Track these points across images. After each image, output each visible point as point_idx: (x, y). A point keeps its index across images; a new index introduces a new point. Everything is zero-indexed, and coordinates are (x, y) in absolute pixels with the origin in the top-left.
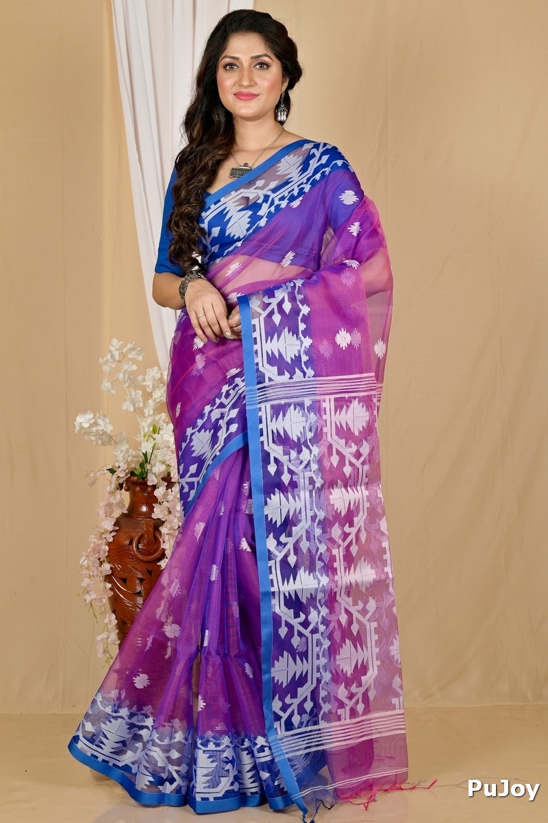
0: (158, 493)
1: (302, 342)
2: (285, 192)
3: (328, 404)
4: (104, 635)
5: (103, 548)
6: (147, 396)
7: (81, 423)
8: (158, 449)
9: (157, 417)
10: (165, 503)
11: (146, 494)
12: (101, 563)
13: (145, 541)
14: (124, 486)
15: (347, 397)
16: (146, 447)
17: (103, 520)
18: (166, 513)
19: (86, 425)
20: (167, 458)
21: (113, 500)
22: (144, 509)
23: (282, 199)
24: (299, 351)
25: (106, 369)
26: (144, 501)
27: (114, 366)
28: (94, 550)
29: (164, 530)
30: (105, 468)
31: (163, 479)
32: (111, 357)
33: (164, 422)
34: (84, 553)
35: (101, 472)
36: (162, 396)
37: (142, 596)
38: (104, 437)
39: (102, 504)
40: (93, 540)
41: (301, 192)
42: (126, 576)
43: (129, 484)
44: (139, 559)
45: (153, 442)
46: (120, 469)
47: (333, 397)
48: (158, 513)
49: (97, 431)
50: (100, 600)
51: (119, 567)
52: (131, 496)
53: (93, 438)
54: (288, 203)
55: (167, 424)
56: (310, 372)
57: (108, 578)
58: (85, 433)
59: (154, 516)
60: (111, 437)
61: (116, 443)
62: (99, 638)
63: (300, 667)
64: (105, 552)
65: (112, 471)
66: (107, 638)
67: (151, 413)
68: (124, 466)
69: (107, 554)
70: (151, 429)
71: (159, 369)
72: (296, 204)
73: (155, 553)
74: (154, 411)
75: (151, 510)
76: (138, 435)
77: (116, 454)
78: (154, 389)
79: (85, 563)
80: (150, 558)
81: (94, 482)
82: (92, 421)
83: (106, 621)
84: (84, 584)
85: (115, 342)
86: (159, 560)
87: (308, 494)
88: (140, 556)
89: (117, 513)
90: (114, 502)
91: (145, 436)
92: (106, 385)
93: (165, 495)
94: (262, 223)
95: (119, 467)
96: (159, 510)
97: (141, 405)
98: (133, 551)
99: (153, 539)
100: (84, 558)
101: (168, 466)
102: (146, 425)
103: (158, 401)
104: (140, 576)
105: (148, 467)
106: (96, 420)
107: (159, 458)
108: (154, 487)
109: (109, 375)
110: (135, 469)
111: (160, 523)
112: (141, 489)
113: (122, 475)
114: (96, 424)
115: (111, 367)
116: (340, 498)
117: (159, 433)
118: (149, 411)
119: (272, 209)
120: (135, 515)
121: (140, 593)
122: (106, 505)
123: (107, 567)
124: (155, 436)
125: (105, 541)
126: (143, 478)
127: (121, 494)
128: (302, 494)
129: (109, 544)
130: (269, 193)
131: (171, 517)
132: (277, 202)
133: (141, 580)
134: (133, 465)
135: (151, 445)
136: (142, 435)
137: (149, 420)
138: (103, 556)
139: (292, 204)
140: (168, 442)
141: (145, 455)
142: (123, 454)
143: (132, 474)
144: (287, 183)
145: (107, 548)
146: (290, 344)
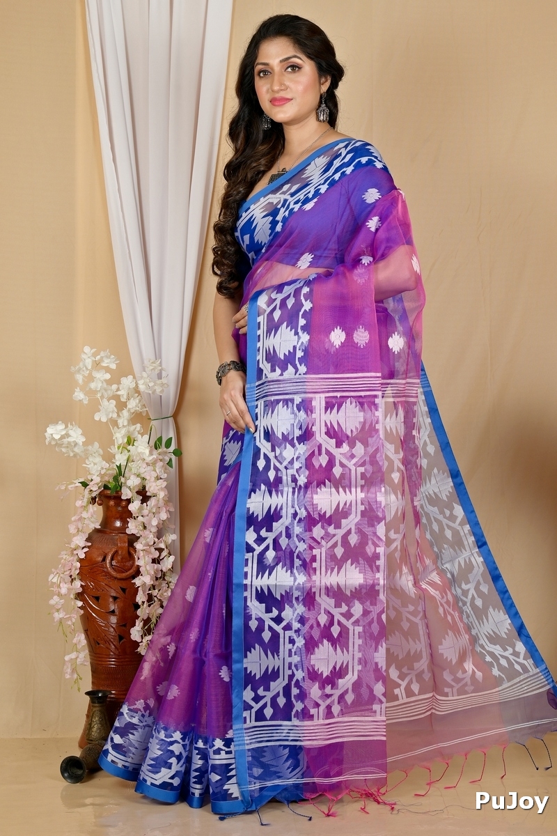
0: (133, 507)
1: (299, 338)
3: (319, 402)
4: (73, 656)
5: (74, 564)
6: (121, 406)
7: (52, 435)
8: (133, 461)
9: (132, 428)
10: (140, 518)
11: (120, 509)
12: (72, 581)
13: (119, 558)
14: (97, 499)
15: (339, 396)
16: (120, 459)
17: (74, 536)
18: (141, 528)
19: (57, 437)
20: (142, 470)
22: (118, 524)
24: (295, 348)
25: (78, 378)
26: (118, 516)
27: (87, 375)
28: (65, 566)
29: (138, 546)
30: (77, 482)
31: (138, 493)
32: (84, 366)
33: (139, 433)
34: (52, 572)
35: (73, 486)
36: (136, 406)
37: (116, 615)
38: (76, 449)
40: (64, 556)
42: (98, 594)
43: (102, 498)
44: (112, 577)
45: (128, 454)
46: (93, 483)
47: (324, 396)
48: (133, 528)
49: (69, 443)
50: (71, 619)
51: (91, 585)
52: (104, 511)
53: (64, 450)
54: (301, 206)
55: (142, 435)
56: (303, 369)
57: (79, 596)
58: (56, 445)
59: (128, 531)
62: (67, 658)
63: (271, 662)
64: (77, 569)
65: (85, 485)
66: (76, 658)
67: (126, 424)
68: (97, 479)
70: (126, 440)
72: (309, 206)
73: (129, 570)
74: (129, 421)
75: (125, 523)
76: (112, 447)
77: (89, 466)
78: (129, 399)
79: (55, 580)
80: (124, 575)
82: (64, 433)
83: (76, 640)
84: (52, 602)
85: (87, 349)
86: (134, 577)
87: (291, 490)
88: (114, 573)
89: (89, 529)
90: (86, 517)
91: (119, 448)
92: (79, 394)
93: (140, 509)
94: (279, 228)
95: (92, 480)
96: (134, 524)
97: (115, 415)
98: (107, 568)
99: (127, 555)
100: (52, 576)
101: (144, 479)
102: (119, 437)
103: (132, 411)
104: (114, 594)
105: (123, 480)
106: (68, 431)
107: (134, 470)
108: (129, 501)
109: (82, 384)
111: (134, 539)
112: (115, 503)
113: (94, 489)
114: (67, 435)
115: (83, 376)
117: (133, 445)
118: (123, 421)
119: (287, 213)
120: (108, 531)
121: (113, 612)
122: (78, 520)
123: (78, 584)
124: (130, 447)
125: (76, 557)
126: (117, 492)
127: (93, 509)
128: (286, 489)
129: (81, 560)
131: (147, 532)
132: (291, 206)
133: (115, 598)
134: (107, 478)
135: (126, 458)
136: (116, 447)
137: (123, 431)
138: (75, 573)
139: (305, 206)
140: (143, 453)
141: (119, 467)
142: (96, 467)
145: (78, 565)
146: (286, 341)
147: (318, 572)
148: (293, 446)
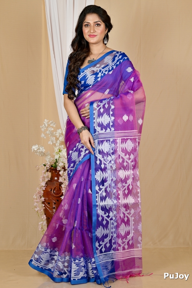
0: (61, 173)
1: (111, 118)
2: (107, 69)
3: (119, 140)
4: (42, 223)
5: (42, 192)
6: (57, 139)
7: (34, 149)
8: (61, 158)
9: (61, 147)
10: (63, 177)
11: (56, 173)
12: (41, 197)
13: (56, 190)
14: (49, 170)
15: (126, 138)
16: (57, 157)
17: (41, 182)
18: (64, 180)
19: (36, 149)
20: (64, 161)
21: (45, 175)
22: (56, 178)
23: (106, 71)
24: (109, 122)
25: (43, 130)
26: (56, 176)
27: (45, 129)
28: (38, 193)
29: (63, 186)
30: (42, 164)
31: (63, 168)
32: (45, 126)
33: (63, 148)
34: (35, 194)
35: (41, 166)
36: (62, 139)
38: (42, 153)
39: (41, 177)
40: (38, 189)
41: (112, 69)
42: (49, 202)
43: (51, 170)
44: (54, 196)
45: (59, 155)
46: (47, 165)
47: (120, 138)
48: (61, 180)
49: (40, 151)
50: (41, 210)
51: (47, 199)
52: (51, 174)
53: (38, 154)
54: (108, 73)
55: (64, 149)
56: (113, 129)
57: (43, 203)
58: (35, 152)
59: (59, 181)
60: (44, 153)
61: (46, 156)
62: (40, 223)
63: (105, 232)
64: (42, 194)
65: (45, 165)
66: (43, 223)
67: (58, 145)
68: (49, 164)
69: (43, 194)
70: (58, 151)
71: (61, 130)
72: (111, 73)
73: (60, 194)
74: (59, 144)
75: (58, 179)
76: (54, 153)
77: (46, 159)
78: (59, 137)
79: (35, 197)
80: (58, 196)
81: (38, 169)
82: (38, 148)
83: (43, 217)
84: (35, 205)
85: (46, 120)
86: (61, 196)
87: (110, 171)
88: (54, 195)
89: (46, 180)
90: (45, 176)
91: (56, 153)
92: (43, 135)
93: (63, 174)
94: (99, 79)
95: (47, 164)
96: (61, 179)
97: (55, 142)
98: (52, 193)
99: (59, 189)
100: (35, 195)
101: (64, 163)
102: (56, 149)
103: (61, 141)
104: (54, 202)
105: (57, 164)
106: (39, 148)
107: (61, 161)
108: (59, 171)
109: (44, 132)
110: (53, 164)
111: (61, 183)
112: (55, 171)
113: (48, 167)
114: (39, 149)
115: (44, 129)
116: (122, 174)
117: (61, 152)
118: (57, 144)
119: (103, 75)
120: (53, 181)
121: (54, 208)
122: (43, 177)
123: (43, 199)
124: (60, 153)
125: (42, 189)
126: (56, 168)
127: (48, 173)
128: (108, 171)
129: (44, 191)
130: (101, 69)
131: (65, 181)
132: (104, 72)
133: (55, 203)
134: (52, 163)
135: (58, 156)
136: (55, 153)
137: (58, 148)
138: (42, 195)
139: (109, 73)
140: (64, 155)
141: (56, 160)
142: (48, 159)
143: (52, 166)
144: (107, 65)
145: (43, 192)
146: (106, 119)
147: (121, 199)
148: (110, 156)
